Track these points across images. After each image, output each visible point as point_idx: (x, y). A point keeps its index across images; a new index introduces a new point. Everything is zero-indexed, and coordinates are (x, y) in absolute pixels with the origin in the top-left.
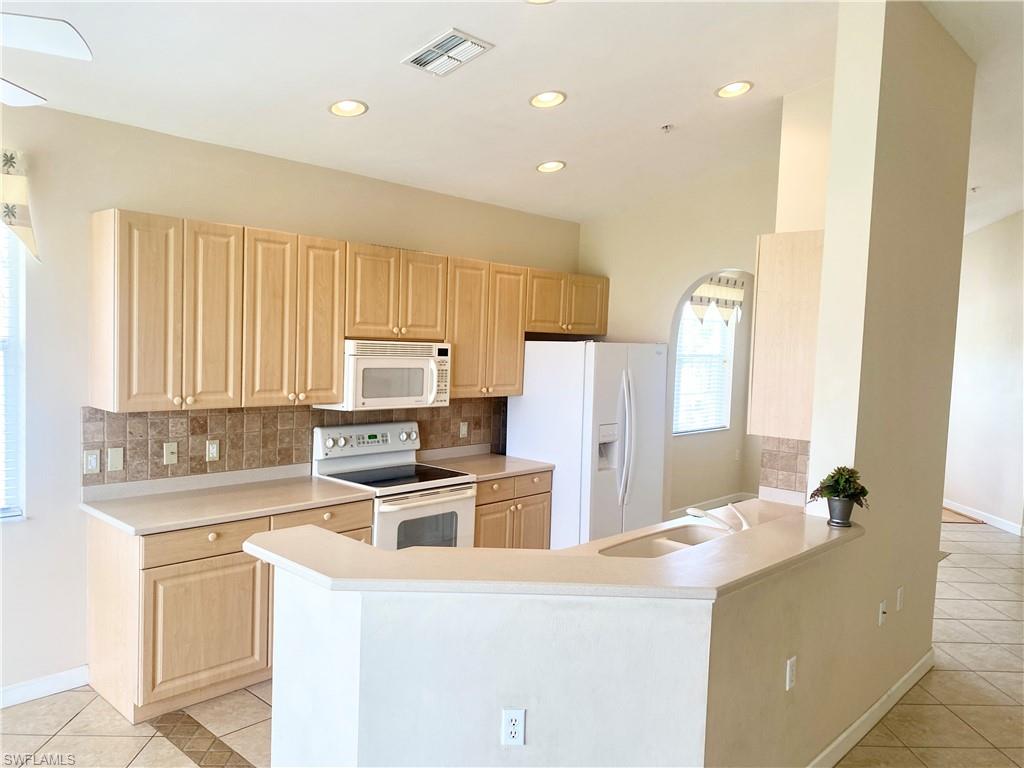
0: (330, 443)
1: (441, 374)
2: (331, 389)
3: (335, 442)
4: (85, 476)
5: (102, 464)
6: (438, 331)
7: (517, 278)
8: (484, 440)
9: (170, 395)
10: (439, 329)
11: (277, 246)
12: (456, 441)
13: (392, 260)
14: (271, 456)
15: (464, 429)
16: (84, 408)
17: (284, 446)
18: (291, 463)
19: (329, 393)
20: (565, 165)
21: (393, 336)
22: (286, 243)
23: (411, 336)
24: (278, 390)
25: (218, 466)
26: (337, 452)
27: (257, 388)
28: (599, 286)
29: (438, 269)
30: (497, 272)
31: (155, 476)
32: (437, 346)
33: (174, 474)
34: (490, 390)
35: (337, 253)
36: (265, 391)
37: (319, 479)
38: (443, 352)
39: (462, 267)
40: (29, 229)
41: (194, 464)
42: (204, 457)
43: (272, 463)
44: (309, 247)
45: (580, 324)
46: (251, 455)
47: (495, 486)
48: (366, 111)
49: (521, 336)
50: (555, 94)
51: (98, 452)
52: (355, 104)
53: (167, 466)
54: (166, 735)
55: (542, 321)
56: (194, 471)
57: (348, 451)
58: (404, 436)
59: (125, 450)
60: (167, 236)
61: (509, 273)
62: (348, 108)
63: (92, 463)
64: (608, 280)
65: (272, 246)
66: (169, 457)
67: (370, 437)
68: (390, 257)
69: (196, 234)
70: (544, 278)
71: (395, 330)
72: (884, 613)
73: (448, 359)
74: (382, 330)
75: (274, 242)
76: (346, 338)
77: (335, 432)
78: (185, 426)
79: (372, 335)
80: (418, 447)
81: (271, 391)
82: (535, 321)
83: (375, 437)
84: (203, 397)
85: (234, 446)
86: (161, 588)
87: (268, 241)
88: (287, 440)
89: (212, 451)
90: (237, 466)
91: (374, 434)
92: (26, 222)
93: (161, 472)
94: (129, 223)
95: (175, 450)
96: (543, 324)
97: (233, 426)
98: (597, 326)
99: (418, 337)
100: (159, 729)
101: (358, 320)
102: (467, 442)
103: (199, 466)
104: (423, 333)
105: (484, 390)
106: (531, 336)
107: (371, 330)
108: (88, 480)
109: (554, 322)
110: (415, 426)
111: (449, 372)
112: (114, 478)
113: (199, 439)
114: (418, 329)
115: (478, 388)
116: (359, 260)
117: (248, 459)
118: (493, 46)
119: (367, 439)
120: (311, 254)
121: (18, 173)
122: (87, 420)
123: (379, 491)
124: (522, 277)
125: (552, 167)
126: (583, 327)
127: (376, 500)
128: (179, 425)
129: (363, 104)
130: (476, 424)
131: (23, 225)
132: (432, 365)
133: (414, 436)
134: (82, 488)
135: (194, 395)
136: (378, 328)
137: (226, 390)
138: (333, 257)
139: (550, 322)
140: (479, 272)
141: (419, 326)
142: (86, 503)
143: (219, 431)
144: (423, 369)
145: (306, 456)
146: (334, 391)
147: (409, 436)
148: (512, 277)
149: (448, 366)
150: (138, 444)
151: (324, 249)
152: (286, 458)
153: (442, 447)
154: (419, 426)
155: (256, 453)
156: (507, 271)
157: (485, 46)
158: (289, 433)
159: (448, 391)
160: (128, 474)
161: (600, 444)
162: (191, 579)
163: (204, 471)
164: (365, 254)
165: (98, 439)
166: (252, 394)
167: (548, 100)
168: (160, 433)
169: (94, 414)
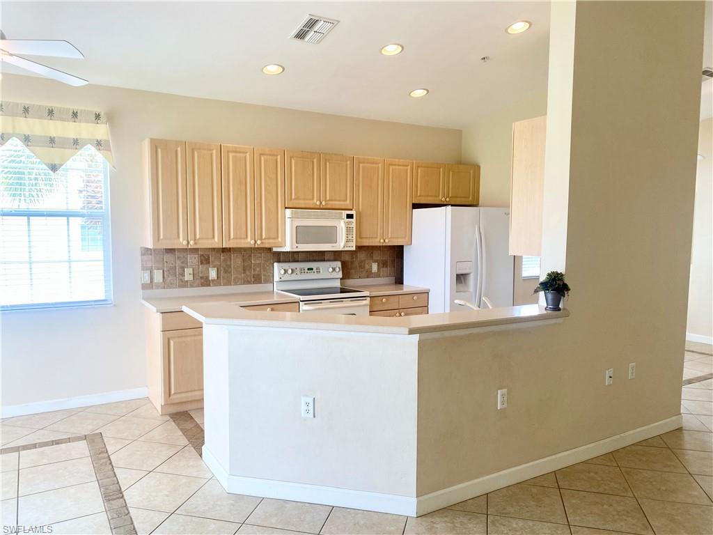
0: (283, 272)
1: (349, 230)
2: (278, 238)
3: (286, 271)
4: (142, 284)
5: (152, 279)
6: (348, 203)
7: (406, 168)
8: (390, 274)
9: (181, 240)
10: (348, 202)
11: (241, 155)
12: (369, 274)
13: (315, 160)
14: (249, 278)
15: (375, 267)
16: (141, 248)
17: (256, 273)
18: (261, 283)
19: (276, 241)
20: (428, 91)
21: (317, 207)
22: (247, 153)
23: (329, 207)
24: (244, 239)
25: (217, 283)
26: (286, 277)
27: (232, 237)
28: (472, 172)
29: (347, 165)
30: (390, 165)
31: (180, 286)
32: (345, 213)
33: (192, 286)
34: (386, 241)
35: (279, 157)
36: (237, 238)
37: (277, 293)
38: (350, 216)
39: (364, 163)
40: (109, 152)
41: (202, 281)
42: (208, 277)
43: (249, 283)
44: (261, 155)
45: (456, 197)
46: (237, 277)
47: (384, 300)
48: (283, 71)
49: (409, 206)
50: (396, 46)
51: (149, 272)
52: (277, 67)
53: (187, 281)
54: (174, 421)
55: (425, 196)
56: (202, 285)
57: (294, 277)
58: (331, 270)
59: (163, 271)
60: (176, 151)
61: (399, 165)
62: (273, 69)
63: (147, 279)
64: (479, 167)
65: (238, 155)
66: (188, 276)
67: (308, 269)
68: (314, 158)
69: (193, 151)
70: (428, 167)
71: (318, 203)
72: (611, 377)
73: (354, 220)
74: (310, 203)
75: (240, 152)
76: (286, 208)
77: (286, 265)
78: (197, 259)
79: (303, 206)
80: (341, 277)
81: (241, 238)
82: (420, 196)
83: (312, 269)
84: (200, 241)
85: (226, 272)
86: (172, 342)
87: (236, 152)
88: (258, 269)
89: (213, 274)
90: (228, 283)
91: (311, 267)
92: (108, 148)
93: (184, 284)
94: (156, 145)
95: (192, 273)
96: (426, 198)
97: (225, 260)
98: (471, 198)
99: (334, 207)
100: (172, 418)
101: (293, 197)
102: (377, 275)
103: (206, 282)
104: (337, 204)
105: (382, 241)
106: (416, 206)
107: (302, 203)
108: (144, 287)
109: (436, 196)
110: (339, 264)
111: (354, 229)
112: (158, 286)
113: (205, 266)
114: (333, 202)
115: (378, 239)
116: (293, 161)
117: (234, 280)
118: (339, 22)
119: (306, 270)
120: (262, 159)
121: (102, 123)
122: (142, 255)
123: (302, 298)
124: (409, 167)
125: (419, 93)
126: (459, 199)
127: (301, 303)
128: (193, 259)
129: (282, 67)
130: (383, 264)
131: (106, 150)
132: (342, 225)
133: (338, 269)
134: (141, 291)
135: (195, 240)
136: (307, 202)
137: (214, 237)
138: (277, 159)
139: (431, 196)
140: (377, 165)
141: (335, 200)
142: (144, 299)
143: (217, 263)
144: (336, 227)
145: (270, 280)
146: (280, 239)
147: (334, 269)
148: (402, 167)
149: (354, 225)
150: (171, 268)
151: (270, 155)
152: (257, 280)
153: (360, 278)
154: (342, 265)
155: (239, 276)
156: (397, 163)
157: (333, 23)
158: (259, 265)
159: (354, 241)
160: (166, 285)
161: (457, 275)
162: (189, 339)
163: (209, 285)
164: (297, 157)
165: (149, 265)
166: (229, 240)
167: (392, 50)
168: (182, 263)
169: (146, 251)
